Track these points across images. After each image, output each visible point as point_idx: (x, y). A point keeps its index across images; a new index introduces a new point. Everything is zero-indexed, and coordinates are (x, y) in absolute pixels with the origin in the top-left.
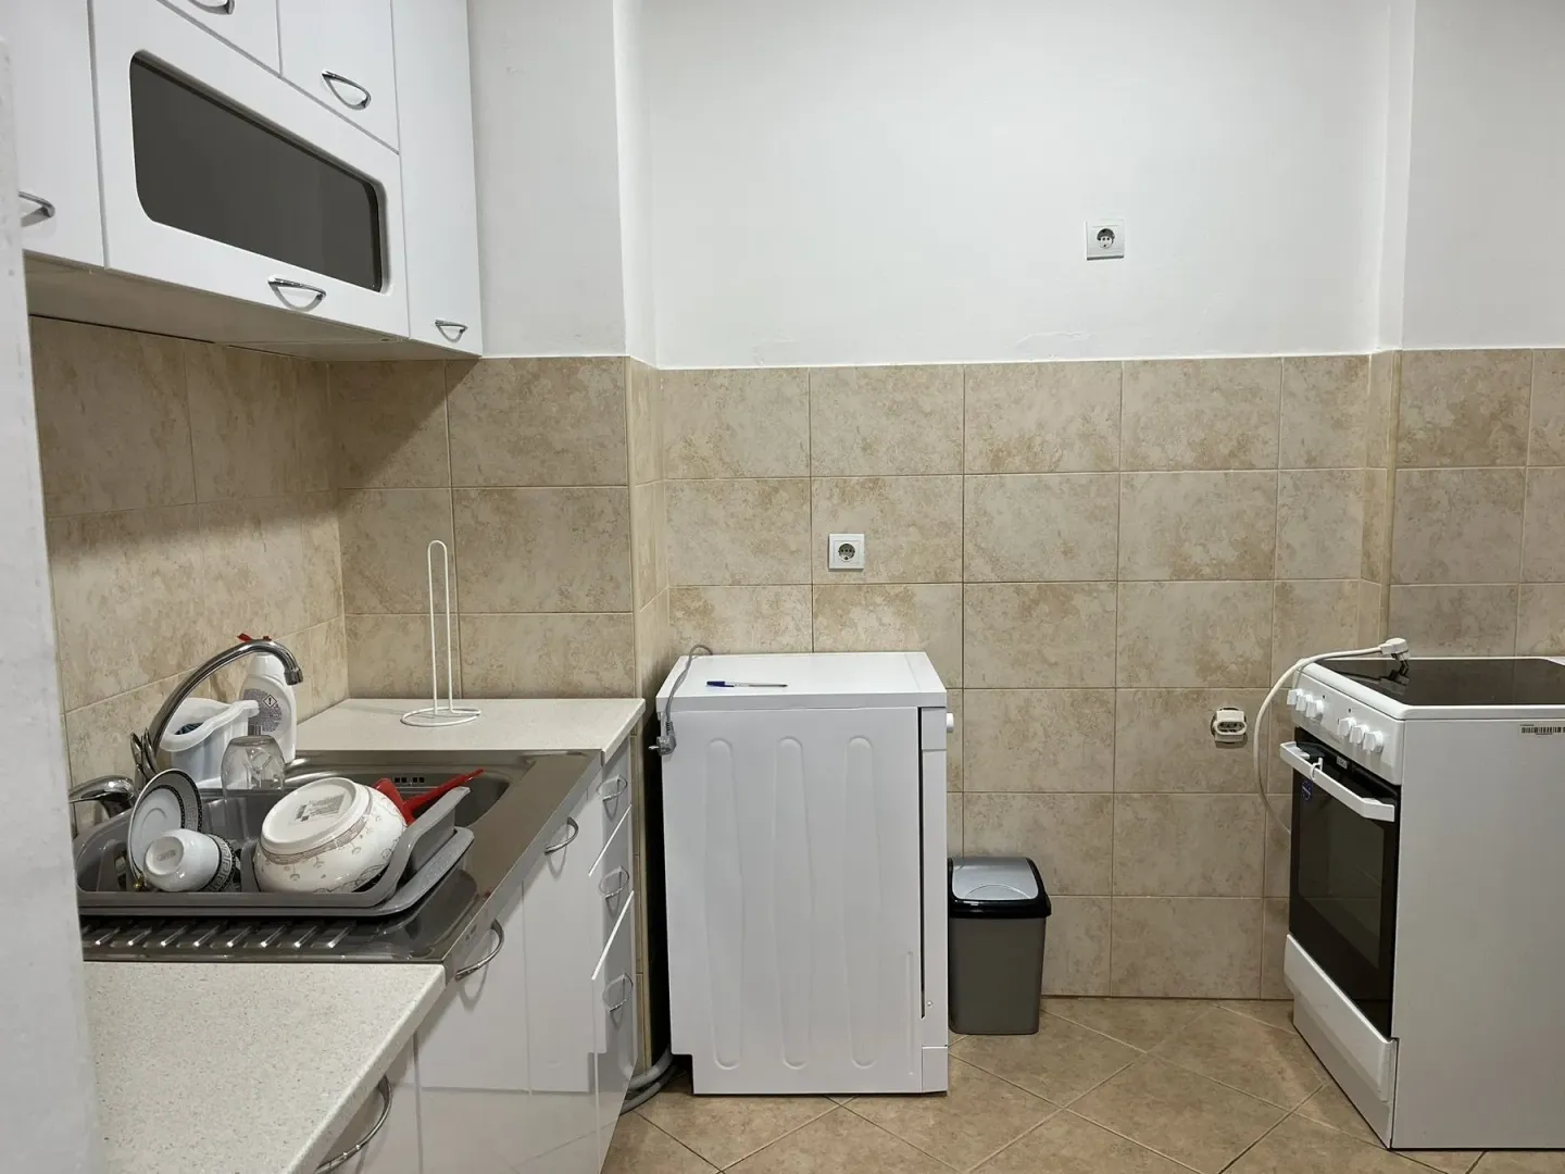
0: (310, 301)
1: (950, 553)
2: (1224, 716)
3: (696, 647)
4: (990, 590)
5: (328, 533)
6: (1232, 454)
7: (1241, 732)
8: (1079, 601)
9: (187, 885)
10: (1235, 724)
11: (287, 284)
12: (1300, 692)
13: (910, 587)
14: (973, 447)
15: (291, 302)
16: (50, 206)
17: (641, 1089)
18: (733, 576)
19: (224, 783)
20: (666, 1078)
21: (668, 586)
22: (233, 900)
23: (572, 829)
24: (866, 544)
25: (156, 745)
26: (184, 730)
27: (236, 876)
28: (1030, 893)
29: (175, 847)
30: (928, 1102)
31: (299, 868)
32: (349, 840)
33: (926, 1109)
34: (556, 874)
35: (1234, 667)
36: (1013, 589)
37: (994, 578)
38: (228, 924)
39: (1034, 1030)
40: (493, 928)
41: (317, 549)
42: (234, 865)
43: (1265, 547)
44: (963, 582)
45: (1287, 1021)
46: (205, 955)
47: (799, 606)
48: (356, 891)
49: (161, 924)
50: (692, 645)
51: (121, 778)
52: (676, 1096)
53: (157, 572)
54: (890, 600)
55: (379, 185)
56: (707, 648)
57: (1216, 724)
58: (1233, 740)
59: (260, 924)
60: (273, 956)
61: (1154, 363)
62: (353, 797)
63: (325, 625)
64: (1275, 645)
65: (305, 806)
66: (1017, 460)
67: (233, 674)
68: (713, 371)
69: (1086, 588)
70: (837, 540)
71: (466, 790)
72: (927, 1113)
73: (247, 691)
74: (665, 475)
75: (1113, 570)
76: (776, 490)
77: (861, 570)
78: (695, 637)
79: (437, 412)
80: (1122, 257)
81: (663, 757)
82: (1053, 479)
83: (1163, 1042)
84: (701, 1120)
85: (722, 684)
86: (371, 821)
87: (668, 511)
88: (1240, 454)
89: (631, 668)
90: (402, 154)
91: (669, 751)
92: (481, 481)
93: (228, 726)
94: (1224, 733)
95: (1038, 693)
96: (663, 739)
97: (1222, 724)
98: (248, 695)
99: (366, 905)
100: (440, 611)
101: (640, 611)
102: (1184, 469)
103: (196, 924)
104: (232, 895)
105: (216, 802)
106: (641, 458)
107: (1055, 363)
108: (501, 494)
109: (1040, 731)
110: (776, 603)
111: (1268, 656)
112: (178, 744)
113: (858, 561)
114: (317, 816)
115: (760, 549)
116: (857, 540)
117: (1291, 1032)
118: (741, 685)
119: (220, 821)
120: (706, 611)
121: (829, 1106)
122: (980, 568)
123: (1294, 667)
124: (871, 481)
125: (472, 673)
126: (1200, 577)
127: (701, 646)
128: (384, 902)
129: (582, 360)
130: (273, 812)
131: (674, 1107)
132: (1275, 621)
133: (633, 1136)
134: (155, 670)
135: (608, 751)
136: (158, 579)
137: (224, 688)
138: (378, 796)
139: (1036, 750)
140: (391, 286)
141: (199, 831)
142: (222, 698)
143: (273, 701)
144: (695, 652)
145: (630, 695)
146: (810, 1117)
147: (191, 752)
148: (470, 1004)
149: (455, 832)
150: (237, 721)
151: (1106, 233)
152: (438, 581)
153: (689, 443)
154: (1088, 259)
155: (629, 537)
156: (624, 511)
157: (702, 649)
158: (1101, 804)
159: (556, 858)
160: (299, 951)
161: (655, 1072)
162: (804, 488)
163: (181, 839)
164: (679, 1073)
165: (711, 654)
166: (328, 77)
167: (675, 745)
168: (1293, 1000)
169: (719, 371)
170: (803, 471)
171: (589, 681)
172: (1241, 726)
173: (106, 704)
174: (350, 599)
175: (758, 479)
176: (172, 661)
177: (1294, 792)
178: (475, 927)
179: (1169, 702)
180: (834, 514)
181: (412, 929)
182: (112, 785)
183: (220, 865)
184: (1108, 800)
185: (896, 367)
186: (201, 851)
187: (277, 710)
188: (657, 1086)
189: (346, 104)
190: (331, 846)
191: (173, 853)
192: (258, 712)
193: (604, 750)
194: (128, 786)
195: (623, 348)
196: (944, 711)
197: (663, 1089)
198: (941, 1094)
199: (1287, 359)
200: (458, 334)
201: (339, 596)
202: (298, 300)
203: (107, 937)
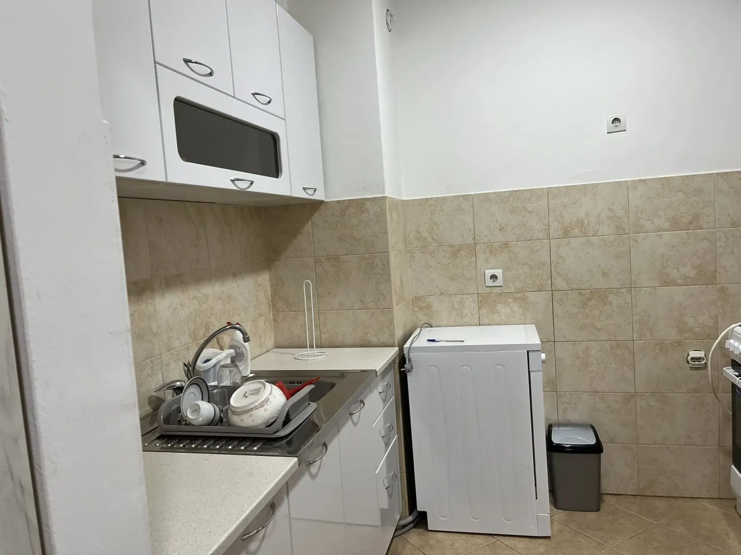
0: (248, 185)
1: (544, 277)
2: (693, 354)
3: (423, 324)
4: (566, 294)
5: (264, 278)
6: (690, 223)
7: (703, 362)
8: (611, 298)
9: (203, 423)
10: (700, 358)
11: (238, 180)
12: (732, 341)
13: (525, 294)
14: (554, 226)
15: (239, 186)
16: (144, 161)
17: (404, 526)
18: (440, 291)
19: (218, 383)
20: (415, 522)
21: (411, 297)
22: (219, 430)
23: (362, 405)
24: (503, 273)
25: (194, 368)
26: (205, 362)
27: (221, 420)
28: (592, 441)
29: (197, 408)
30: (541, 541)
31: (244, 417)
32: (262, 406)
33: (540, 544)
34: (355, 424)
35: (697, 329)
36: (577, 293)
37: (567, 288)
38: (217, 439)
39: (598, 510)
40: (323, 445)
41: (260, 285)
42: (220, 416)
43: (712, 268)
44: (552, 291)
45: (734, 510)
46: (209, 451)
47: (472, 304)
48: (267, 427)
49: (193, 438)
50: (423, 322)
51: (182, 381)
52: (421, 530)
53: (195, 298)
54: (515, 299)
55: (277, 134)
56: (430, 325)
57: (689, 358)
58: (698, 366)
59: (229, 439)
60: (234, 452)
61: (645, 181)
62: (265, 388)
63: (264, 317)
64: (720, 318)
65: (246, 392)
66: (576, 231)
67: (226, 338)
68: (428, 199)
69: (615, 292)
70: (489, 273)
71: (313, 386)
72: (540, 546)
73: (230, 346)
74: (408, 246)
75: (629, 281)
76: (459, 251)
77: (501, 286)
78: (423, 319)
79: (307, 226)
80: (625, 130)
81: (408, 374)
82: (594, 240)
83: (666, 518)
84: (432, 542)
85: (434, 341)
86: (271, 398)
87: (409, 262)
88: (694, 222)
89: (392, 334)
90: (286, 119)
91: (410, 371)
92: (326, 254)
93: (223, 359)
94: (694, 363)
95: (593, 343)
96: (407, 366)
97: (692, 358)
98: (231, 347)
99: (269, 433)
100: (309, 310)
101: (396, 308)
102: (665, 231)
103: (205, 439)
104: (219, 428)
105: (215, 391)
106: (394, 240)
107: (593, 184)
108: (334, 259)
109: (595, 362)
110: (461, 303)
111: (717, 323)
112: (203, 368)
113: (499, 282)
114: (251, 396)
115: (452, 278)
116: (498, 272)
117: (735, 515)
118: (443, 341)
119: (217, 398)
120: (428, 307)
121: (491, 540)
122: (560, 283)
123: (729, 328)
124: (504, 244)
125: (325, 336)
126: (675, 284)
127: (425, 323)
128: (276, 432)
129: (366, 199)
130: (234, 395)
131: (419, 535)
132: (718, 306)
133: (400, 547)
134: (195, 338)
135: (379, 370)
136: (195, 300)
137: (223, 345)
138: (275, 388)
139: (593, 371)
140: (283, 175)
141: (209, 402)
142: (222, 349)
143: (241, 350)
144: (423, 326)
145: (392, 346)
146: (482, 544)
147: (209, 370)
148: (313, 477)
149: (309, 404)
150: (226, 357)
151: (616, 120)
152: (308, 298)
153: (418, 232)
154: (608, 133)
155: (389, 275)
156: (386, 264)
157: (428, 325)
158: (629, 398)
159: (355, 417)
160: (243, 450)
161: (410, 519)
162: (472, 249)
163: (200, 406)
164: (421, 520)
165: (432, 327)
166: (254, 94)
167: (412, 368)
168: (736, 499)
169: (430, 198)
170: (471, 241)
171: (374, 340)
172: (703, 359)
173: (176, 351)
174: (274, 306)
175: (451, 246)
176: (201, 334)
177: (732, 393)
178: (312, 443)
179: (662, 347)
180: (487, 261)
181: (289, 443)
182: (178, 383)
183: (215, 415)
184: (632, 396)
185: (514, 191)
186: (207, 409)
187: (243, 354)
188: (412, 525)
189: (261, 103)
190: (256, 408)
191: (197, 410)
192: (234, 354)
193: (377, 370)
194: (184, 384)
195: (384, 193)
196: (540, 352)
197: (414, 527)
198: (548, 538)
199: (717, 174)
200: (313, 192)
201: (270, 305)
202: (242, 185)
203: (173, 443)
